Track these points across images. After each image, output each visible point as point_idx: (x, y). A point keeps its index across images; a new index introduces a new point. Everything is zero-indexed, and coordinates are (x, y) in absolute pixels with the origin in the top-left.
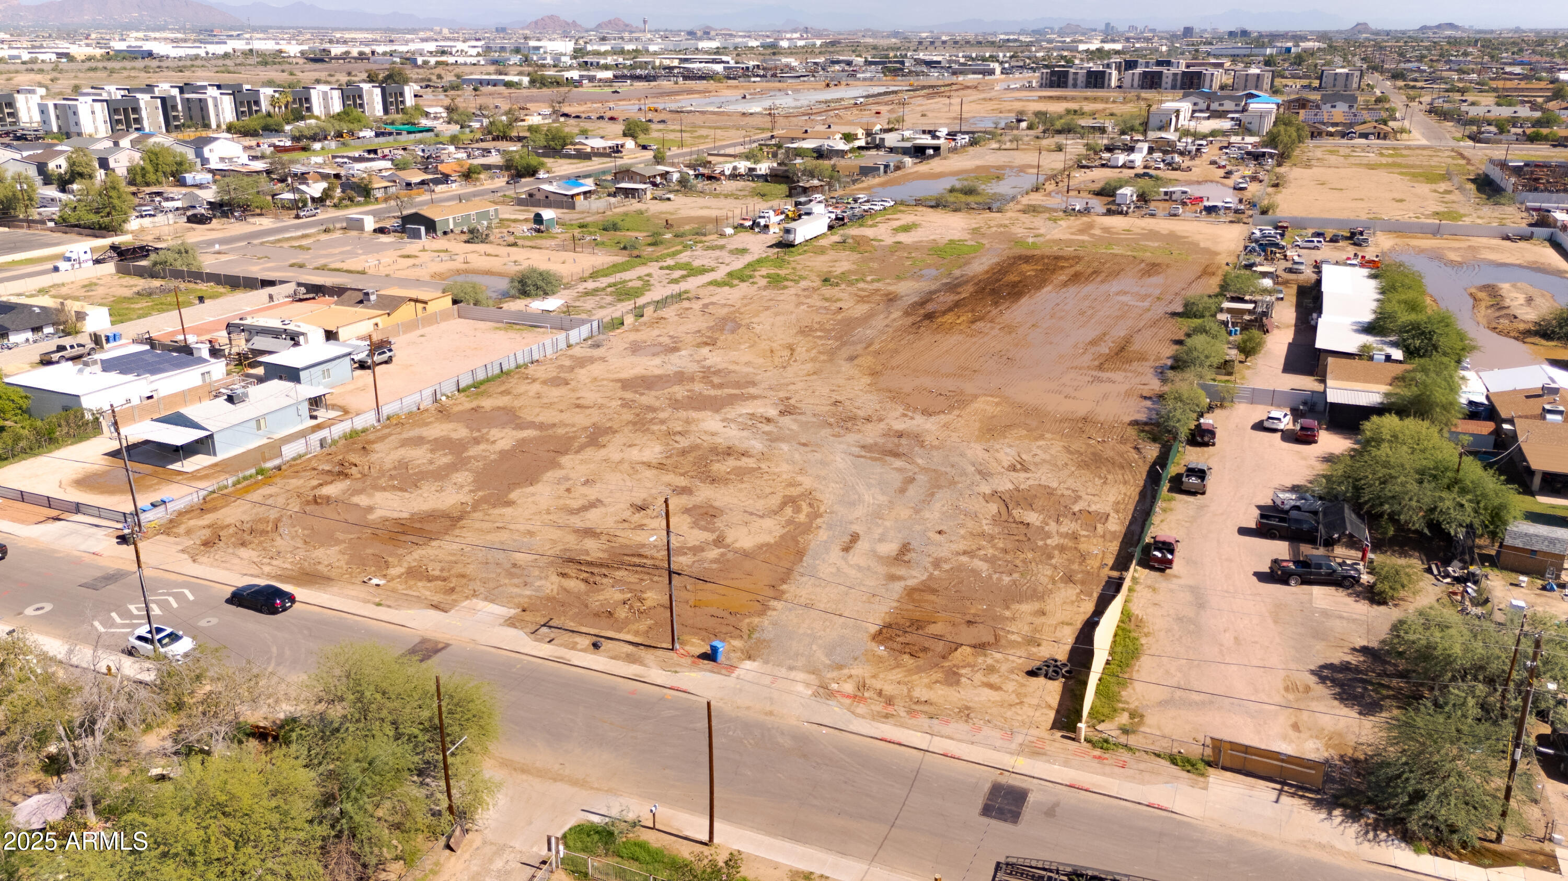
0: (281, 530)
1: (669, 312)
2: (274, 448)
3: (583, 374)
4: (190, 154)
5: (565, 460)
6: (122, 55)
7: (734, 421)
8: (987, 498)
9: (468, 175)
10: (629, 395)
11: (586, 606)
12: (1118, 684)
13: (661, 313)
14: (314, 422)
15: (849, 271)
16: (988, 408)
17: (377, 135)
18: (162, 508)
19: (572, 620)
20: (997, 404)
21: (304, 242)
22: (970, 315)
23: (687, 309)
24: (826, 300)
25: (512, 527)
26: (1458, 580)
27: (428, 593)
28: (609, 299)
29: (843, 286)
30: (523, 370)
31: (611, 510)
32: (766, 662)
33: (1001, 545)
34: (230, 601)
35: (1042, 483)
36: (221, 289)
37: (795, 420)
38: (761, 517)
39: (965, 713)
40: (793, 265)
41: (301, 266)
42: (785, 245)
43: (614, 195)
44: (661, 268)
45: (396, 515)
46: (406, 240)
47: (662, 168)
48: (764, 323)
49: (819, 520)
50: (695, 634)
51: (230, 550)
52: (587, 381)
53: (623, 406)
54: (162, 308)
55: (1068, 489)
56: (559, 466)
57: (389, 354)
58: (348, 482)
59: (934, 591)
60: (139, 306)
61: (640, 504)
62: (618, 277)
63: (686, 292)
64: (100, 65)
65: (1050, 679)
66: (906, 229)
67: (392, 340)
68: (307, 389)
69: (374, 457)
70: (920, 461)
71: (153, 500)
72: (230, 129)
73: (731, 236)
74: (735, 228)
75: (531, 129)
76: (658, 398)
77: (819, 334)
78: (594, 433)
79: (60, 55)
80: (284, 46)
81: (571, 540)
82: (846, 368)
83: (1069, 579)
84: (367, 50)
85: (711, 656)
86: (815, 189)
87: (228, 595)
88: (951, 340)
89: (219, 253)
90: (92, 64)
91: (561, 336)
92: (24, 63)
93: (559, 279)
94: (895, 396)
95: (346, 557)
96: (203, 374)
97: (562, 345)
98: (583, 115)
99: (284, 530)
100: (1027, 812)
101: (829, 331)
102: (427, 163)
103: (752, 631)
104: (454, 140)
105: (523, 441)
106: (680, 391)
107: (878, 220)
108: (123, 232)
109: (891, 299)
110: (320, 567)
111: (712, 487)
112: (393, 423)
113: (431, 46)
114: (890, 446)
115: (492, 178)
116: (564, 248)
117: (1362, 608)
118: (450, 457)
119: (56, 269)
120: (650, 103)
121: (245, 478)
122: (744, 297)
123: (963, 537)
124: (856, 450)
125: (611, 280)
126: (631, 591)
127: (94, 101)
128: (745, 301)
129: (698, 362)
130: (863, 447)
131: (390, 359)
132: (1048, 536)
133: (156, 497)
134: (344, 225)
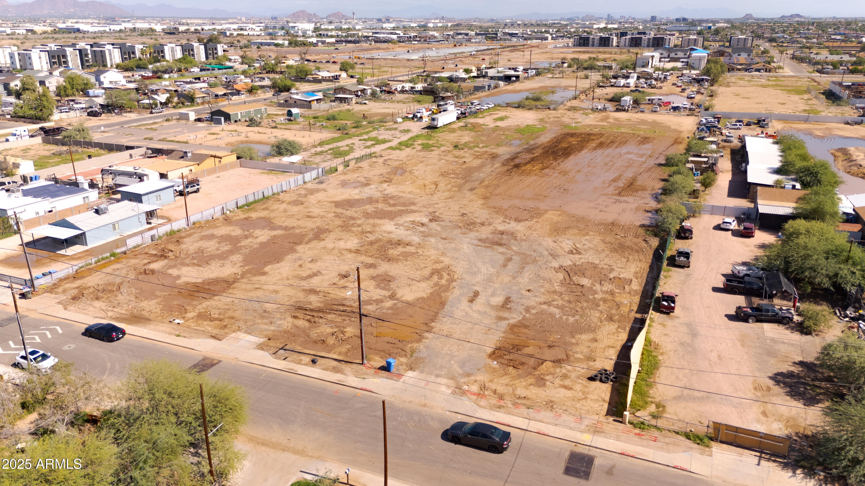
0: (122, 290)
1: (364, 164)
2: (122, 241)
3: (312, 199)
4: (93, 79)
5: (299, 248)
6: (62, 31)
7: (402, 225)
8: (556, 270)
9: (251, 91)
10: (339, 210)
11: (308, 336)
12: (647, 385)
13: (359, 165)
14: (149, 226)
15: (469, 142)
16: (554, 217)
17: (201, 70)
18: (49, 277)
19: (300, 346)
20: (559, 215)
21: (154, 126)
22: (540, 165)
23: (375, 162)
24: (456, 157)
25: (265, 287)
26: (853, 319)
27: (210, 328)
28: (329, 157)
29: (466, 150)
30: (276, 196)
31: (326, 277)
32: (422, 372)
33: (567, 299)
34: (84, 334)
35: (590, 261)
36: (102, 151)
37: (439, 225)
38: (418, 281)
39: (551, 405)
40: (437, 138)
41: (151, 139)
42: (432, 128)
43: (334, 101)
44: (360, 140)
45: (194, 280)
46: (213, 125)
47: (361, 87)
48: (420, 170)
49: (454, 284)
50: (377, 354)
51: (89, 302)
52: (315, 202)
53: (335, 216)
54: (65, 162)
55: (605, 264)
56: (296, 251)
57: (197, 187)
58: (166, 261)
59: (526, 327)
60: (53, 161)
61: (344, 273)
62: (335, 145)
63: (374, 153)
64: (50, 36)
65: (603, 382)
66: (502, 119)
67: (200, 180)
68: (146, 207)
69: (183, 246)
70: (514, 248)
71: (44, 272)
72: (118, 67)
73: (400, 123)
74: (403, 118)
75: (288, 67)
76: (356, 212)
77: (452, 176)
78: (318, 232)
79: (28, 31)
80: (153, 26)
81: (301, 296)
82: (469, 195)
83: (610, 319)
84: (199, 28)
85: (386, 368)
86: (449, 98)
87: (83, 331)
88: (531, 179)
89: (104, 132)
90: (46, 35)
91: (300, 177)
92: (8, 35)
93: (300, 146)
95: (161, 306)
96: (84, 198)
97: (301, 182)
98: (318, 61)
99: (124, 290)
100: (595, 472)
101: (458, 174)
102: (228, 85)
103: (413, 352)
104: (244, 73)
105: (275, 236)
106: (369, 208)
107: (485, 114)
108: (49, 121)
109: (494, 157)
110: (143, 313)
111: (388, 263)
112: (197, 226)
113: (235, 26)
114: (496, 239)
115: (264, 92)
116: (304, 129)
117: (796, 337)
118: (229, 246)
119: (7, 140)
120: (356, 54)
121: (103, 259)
122: (408, 156)
123: (543, 294)
124: (476, 242)
125: (331, 146)
126: (337, 327)
127: (41, 51)
128: (409, 158)
129: (381, 191)
131: (198, 189)
132: (594, 293)
133: (46, 270)
134: (178, 117)
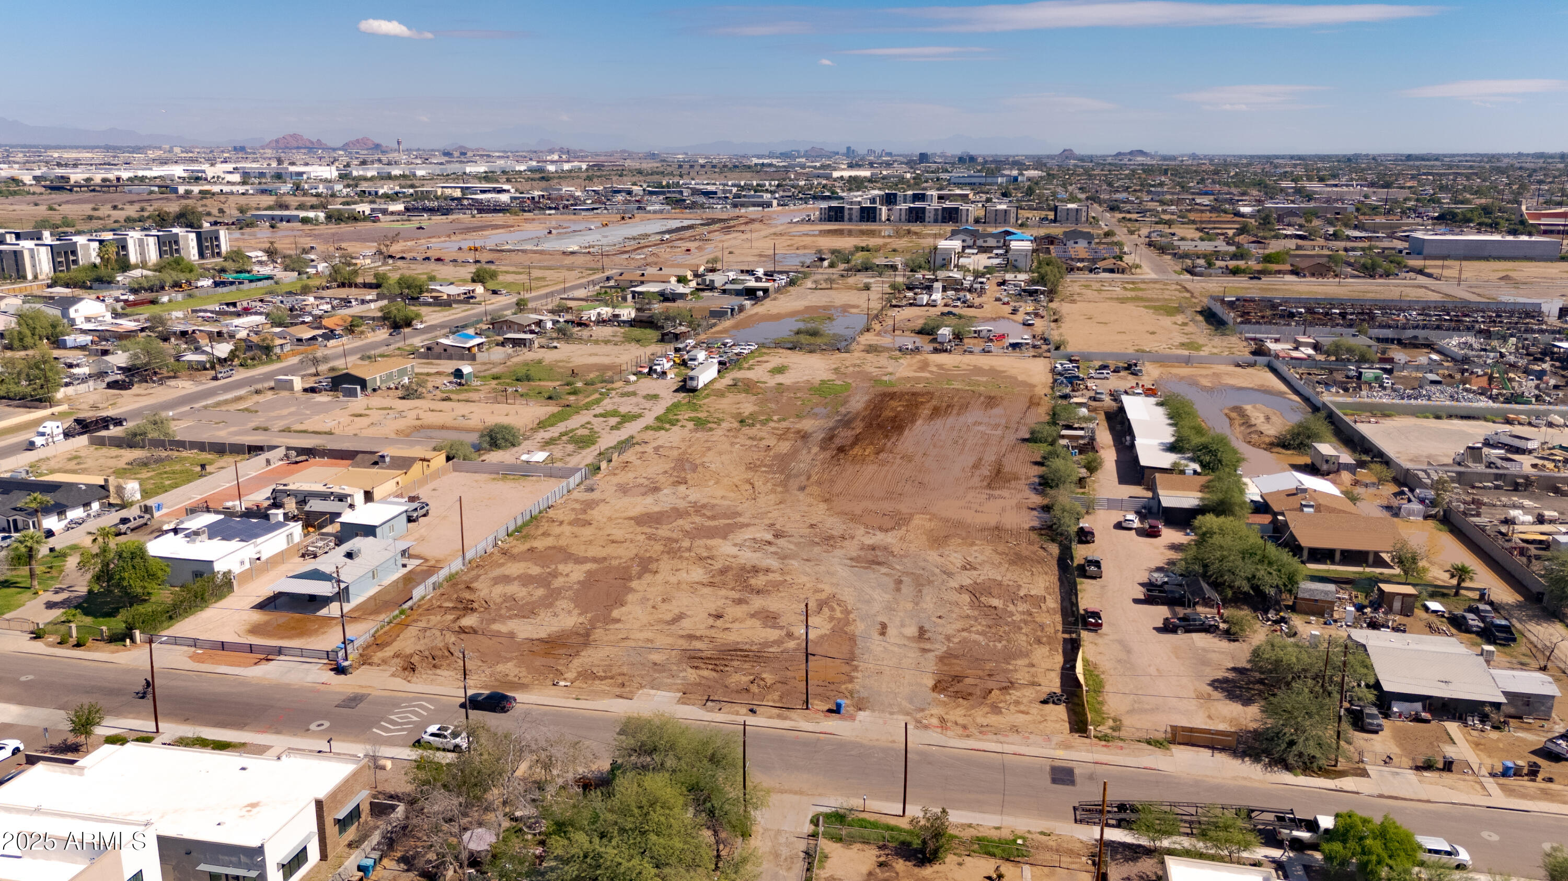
8: (960, 592)
16: (925, 522)
20: (930, 519)
26: (1276, 622)
31: (696, 619)
32: (873, 711)
35: (989, 577)
37: (790, 542)
39: (1015, 729)
49: (851, 616)
55: (1010, 580)
59: (956, 657)
61: (715, 613)
65: (1057, 704)
70: (898, 567)
82: (802, 497)
83: (1039, 642)
85: (836, 710)
94: (854, 518)
111: (760, 597)
114: (870, 557)
117: (1224, 645)
124: (846, 561)
130: (851, 559)
132: (1012, 614)
